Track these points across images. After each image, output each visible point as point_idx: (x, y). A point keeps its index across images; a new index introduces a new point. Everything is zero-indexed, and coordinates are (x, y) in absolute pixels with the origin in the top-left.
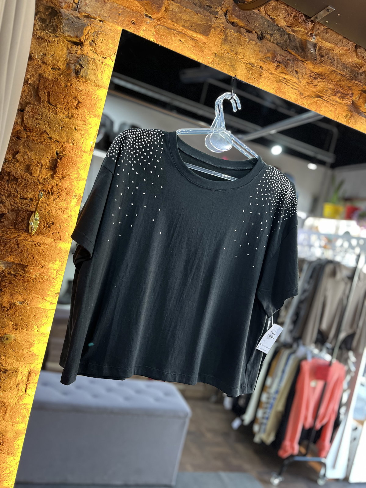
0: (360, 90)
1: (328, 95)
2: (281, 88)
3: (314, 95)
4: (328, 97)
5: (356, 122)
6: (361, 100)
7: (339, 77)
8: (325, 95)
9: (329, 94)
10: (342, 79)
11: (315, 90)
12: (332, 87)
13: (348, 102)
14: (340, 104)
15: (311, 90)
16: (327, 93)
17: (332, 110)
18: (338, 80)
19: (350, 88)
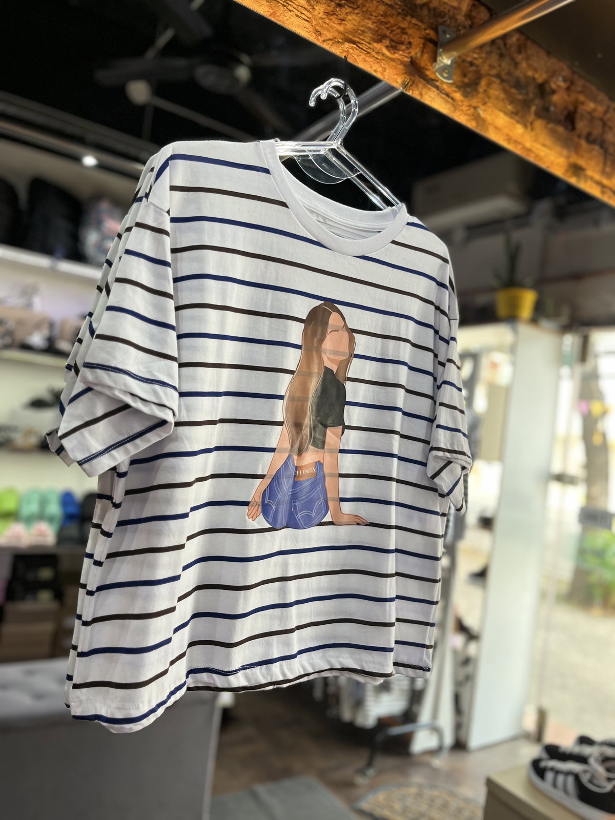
0: (422, 36)
1: (368, 41)
2: (278, 14)
3: (342, 39)
4: (367, 44)
5: (421, 94)
6: (426, 56)
7: (382, 8)
8: (363, 40)
9: (369, 38)
10: (389, 12)
11: (341, 28)
12: (372, 26)
13: (403, 57)
14: (390, 60)
15: (335, 27)
16: (365, 37)
17: (378, 69)
18: (381, 13)
19: (403, 31)
